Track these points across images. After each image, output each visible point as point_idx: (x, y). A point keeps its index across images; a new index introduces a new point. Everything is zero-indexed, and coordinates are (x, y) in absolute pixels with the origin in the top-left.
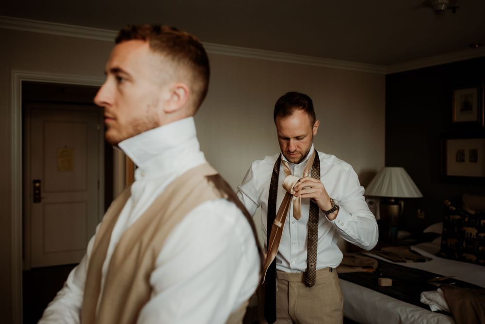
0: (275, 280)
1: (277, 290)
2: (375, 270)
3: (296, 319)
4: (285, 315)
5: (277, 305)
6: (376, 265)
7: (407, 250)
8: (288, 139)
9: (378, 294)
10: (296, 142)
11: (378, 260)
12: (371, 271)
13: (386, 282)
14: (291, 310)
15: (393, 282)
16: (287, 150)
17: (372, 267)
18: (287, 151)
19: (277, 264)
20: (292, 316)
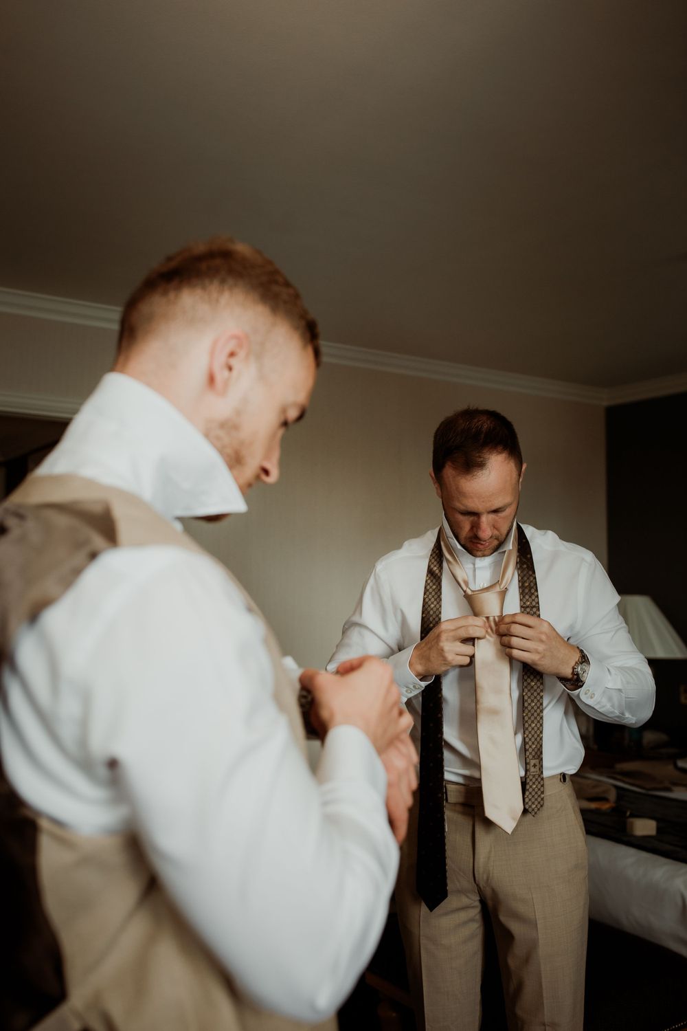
0: (443, 807)
1: (447, 830)
2: (614, 805)
3: (493, 891)
4: (466, 883)
5: (448, 861)
6: (612, 796)
7: (671, 767)
8: (476, 514)
9: (632, 851)
10: (492, 516)
11: (617, 787)
12: (606, 806)
13: (644, 827)
14: (481, 870)
15: (659, 829)
16: (471, 534)
17: (605, 800)
18: (471, 538)
19: (445, 768)
20: (482, 884)
